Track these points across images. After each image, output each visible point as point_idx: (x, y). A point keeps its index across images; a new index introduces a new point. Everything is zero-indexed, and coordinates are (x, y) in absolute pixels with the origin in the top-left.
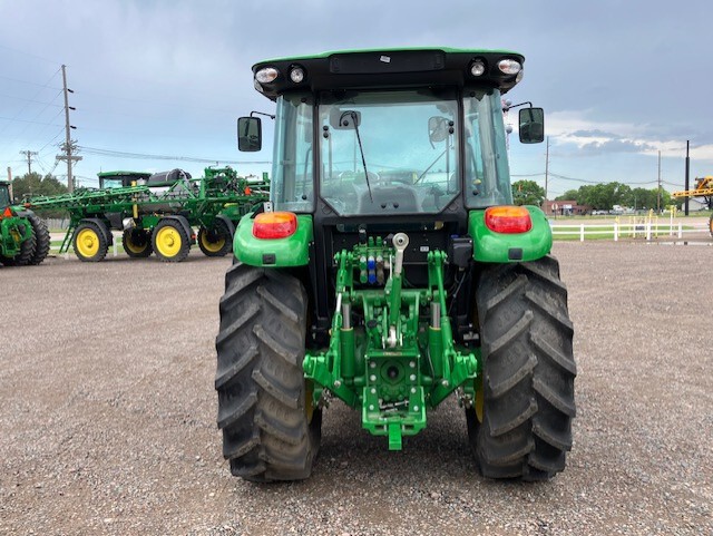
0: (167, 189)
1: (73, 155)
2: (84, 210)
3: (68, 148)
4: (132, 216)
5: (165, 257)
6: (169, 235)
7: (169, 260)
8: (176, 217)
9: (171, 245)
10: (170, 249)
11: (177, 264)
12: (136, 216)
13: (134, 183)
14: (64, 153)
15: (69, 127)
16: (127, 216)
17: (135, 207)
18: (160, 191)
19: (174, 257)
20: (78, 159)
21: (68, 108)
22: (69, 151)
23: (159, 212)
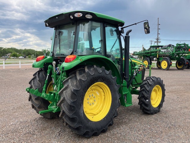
0: (165, 50)
1: (159, 41)
2: (146, 55)
3: (158, 39)
4: (157, 57)
5: (163, 69)
6: (164, 63)
7: (164, 70)
8: (167, 58)
9: (165, 66)
10: (164, 66)
11: (166, 71)
12: (158, 57)
13: (158, 48)
14: (157, 41)
15: (158, 34)
16: (155, 57)
17: (158, 55)
18: (163, 50)
19: (165, 69)
20: (160, 42)
21: (159, 29)
22: (158, 40)
23: (164, 56)
